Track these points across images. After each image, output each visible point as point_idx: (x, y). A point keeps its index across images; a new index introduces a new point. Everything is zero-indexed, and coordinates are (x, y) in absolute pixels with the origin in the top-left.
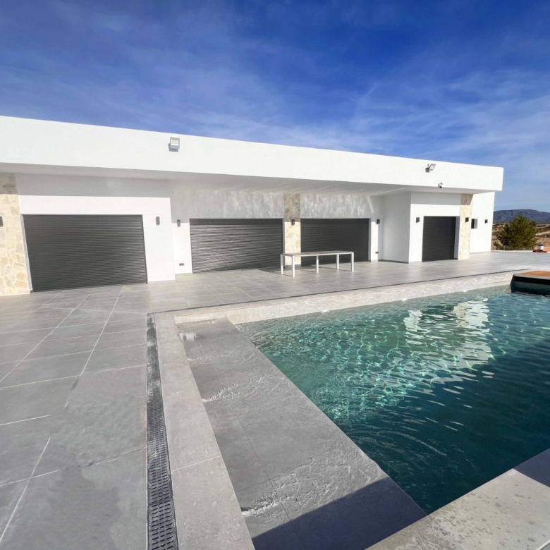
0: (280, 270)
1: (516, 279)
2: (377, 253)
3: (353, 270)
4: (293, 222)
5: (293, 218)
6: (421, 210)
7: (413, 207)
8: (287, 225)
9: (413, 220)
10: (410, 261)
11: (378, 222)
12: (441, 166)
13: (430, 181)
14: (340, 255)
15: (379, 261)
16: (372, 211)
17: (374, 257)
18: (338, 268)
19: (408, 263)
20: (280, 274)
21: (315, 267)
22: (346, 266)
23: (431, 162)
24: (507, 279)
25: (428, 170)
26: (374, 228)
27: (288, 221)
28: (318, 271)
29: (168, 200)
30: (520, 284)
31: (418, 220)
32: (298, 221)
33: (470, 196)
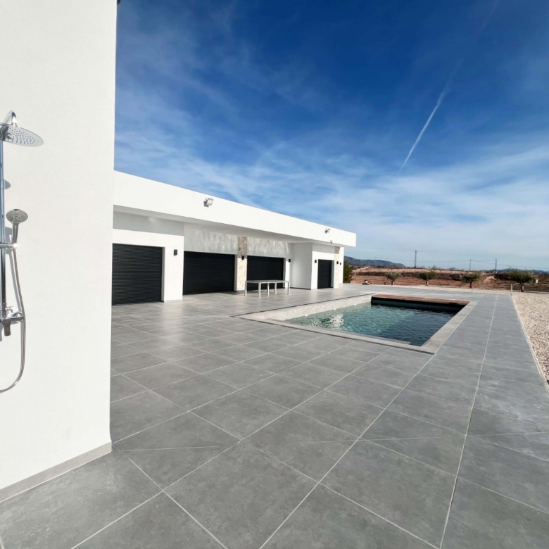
1: (373, 298)
4: (243, 258)
5: (243, 255)
6: (318, 255)
7: (314, 253)
8: (239, 260)
9: (313, 261)
10: (312, 288)
11: (290, 261)
12: (333, 230)
13: (326, 238)
15: (290, 288)
17: (287, 285)
19: (310, 289)
22: (272, 290)
23: (328, 228)
24: (369, 299)
25: (326, 232)
26: (287, 264)
27: (239, 257)
29: (183, 237)
30: (375, 301)
31: (316, 261)
32: (246, 257)
33: (339, 248)
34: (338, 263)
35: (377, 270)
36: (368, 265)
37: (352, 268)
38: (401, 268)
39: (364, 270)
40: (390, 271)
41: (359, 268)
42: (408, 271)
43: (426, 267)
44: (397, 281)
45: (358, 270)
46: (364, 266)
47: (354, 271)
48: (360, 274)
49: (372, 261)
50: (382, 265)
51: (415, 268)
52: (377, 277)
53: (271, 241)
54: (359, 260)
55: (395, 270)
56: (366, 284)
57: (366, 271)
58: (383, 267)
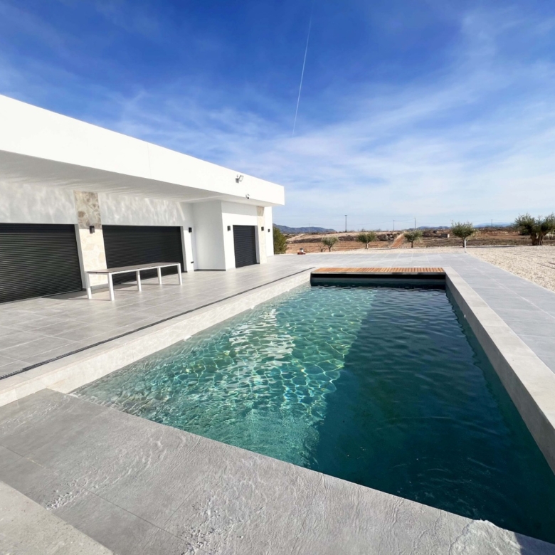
0: (86, 294)
1: (313, 276)
2: (192, 262)
3: (181, 284)
4: (92, 229)
5: (91, 225)
6: (231, 219)
7: (224, 215)
8: (83, 234)
9: (225, 229)
10: (227, 268)
11: (190, 230)
12: (247, 178)
13: (238, 191)
14: (161, 268)
15: (195, 270)
16: (184, 219)
17: (190, 267)
18: (161, 283)
19: (225, 270)
20: (87, 299)
21: (137, 285)
23: (239, 174)
24: (307, 277)
25: (237, 180)
26: (187, 237)
27: (84, 228)
28: (140, 290)
30: (316, 280)
31: (229, 228)
32: (99, 228)
33: (263, 208)
34: (263, 229)
35: (311, 237)
36: (302, 233)
37: (287, 237)
38: (334, 233)
39: (298, 238)
40: (323, 236)
41: (294, 236)
42: (341, 235)
43: (356, 231)
44: (334, 247)
45: (293, 239)
46: (298, 233)
47: (290, 240)
48: (295, 242)
49: (306, 229)
50: (315, 231)
51: (346, 232)
52: (312, 244)
53: (156, 201)
54: (293, 229)
55: (328, 236)
56: (302, 253)
57: (301, 239)
58: (317, 234)
